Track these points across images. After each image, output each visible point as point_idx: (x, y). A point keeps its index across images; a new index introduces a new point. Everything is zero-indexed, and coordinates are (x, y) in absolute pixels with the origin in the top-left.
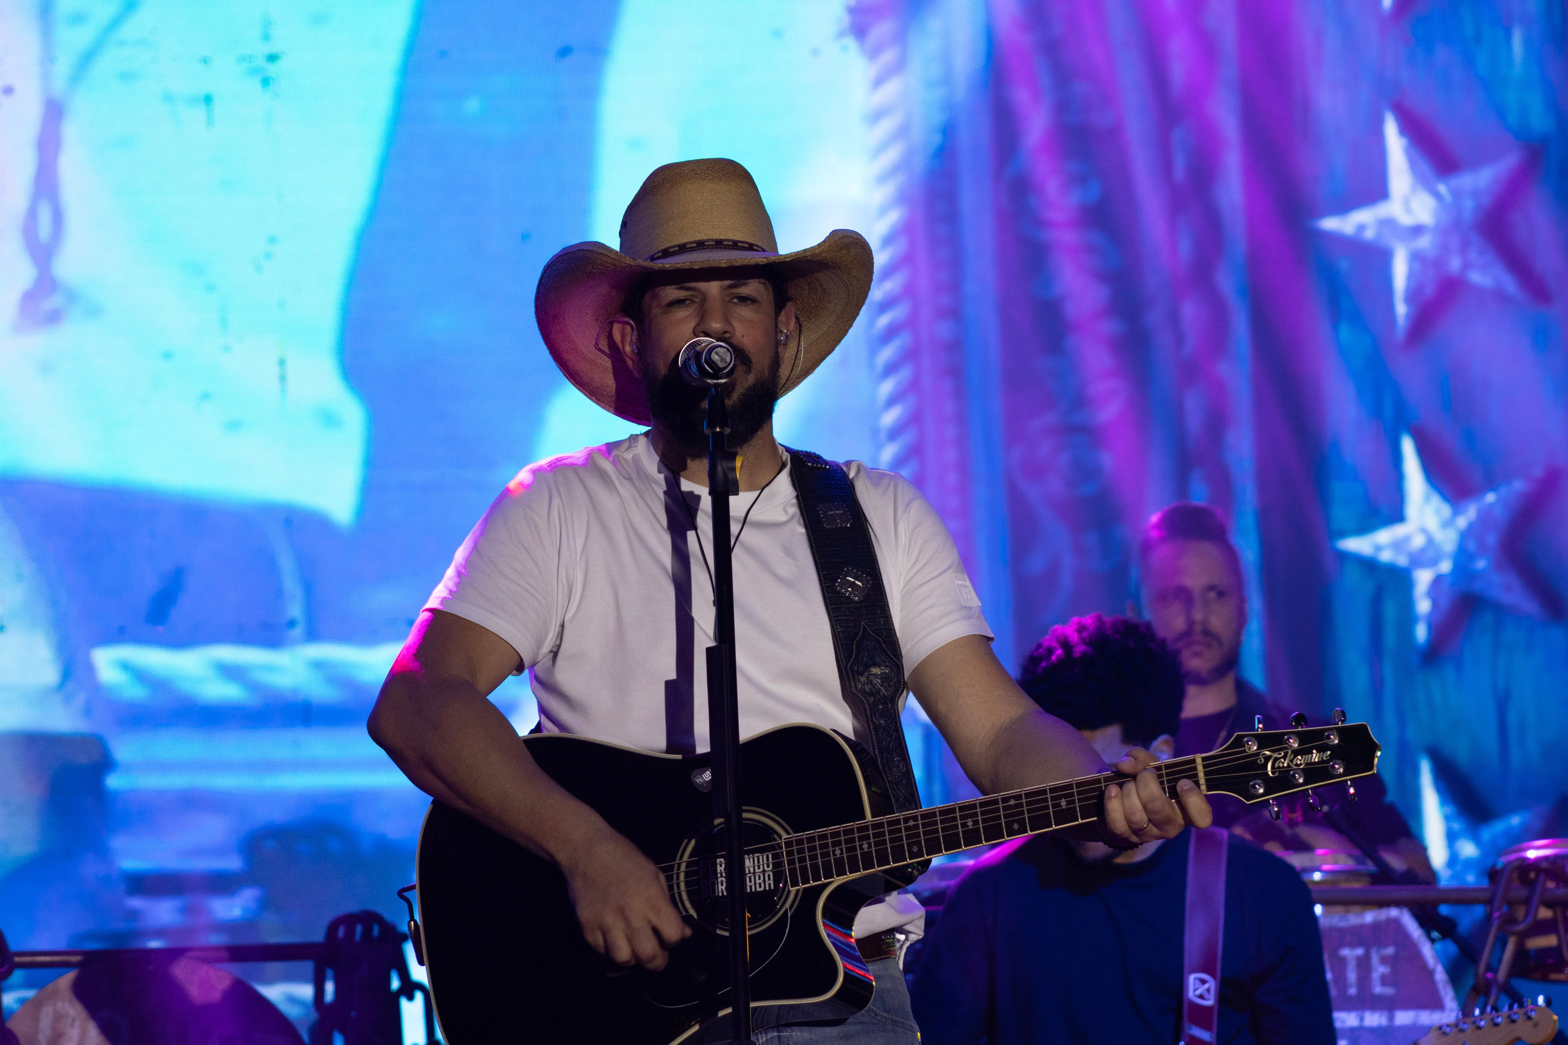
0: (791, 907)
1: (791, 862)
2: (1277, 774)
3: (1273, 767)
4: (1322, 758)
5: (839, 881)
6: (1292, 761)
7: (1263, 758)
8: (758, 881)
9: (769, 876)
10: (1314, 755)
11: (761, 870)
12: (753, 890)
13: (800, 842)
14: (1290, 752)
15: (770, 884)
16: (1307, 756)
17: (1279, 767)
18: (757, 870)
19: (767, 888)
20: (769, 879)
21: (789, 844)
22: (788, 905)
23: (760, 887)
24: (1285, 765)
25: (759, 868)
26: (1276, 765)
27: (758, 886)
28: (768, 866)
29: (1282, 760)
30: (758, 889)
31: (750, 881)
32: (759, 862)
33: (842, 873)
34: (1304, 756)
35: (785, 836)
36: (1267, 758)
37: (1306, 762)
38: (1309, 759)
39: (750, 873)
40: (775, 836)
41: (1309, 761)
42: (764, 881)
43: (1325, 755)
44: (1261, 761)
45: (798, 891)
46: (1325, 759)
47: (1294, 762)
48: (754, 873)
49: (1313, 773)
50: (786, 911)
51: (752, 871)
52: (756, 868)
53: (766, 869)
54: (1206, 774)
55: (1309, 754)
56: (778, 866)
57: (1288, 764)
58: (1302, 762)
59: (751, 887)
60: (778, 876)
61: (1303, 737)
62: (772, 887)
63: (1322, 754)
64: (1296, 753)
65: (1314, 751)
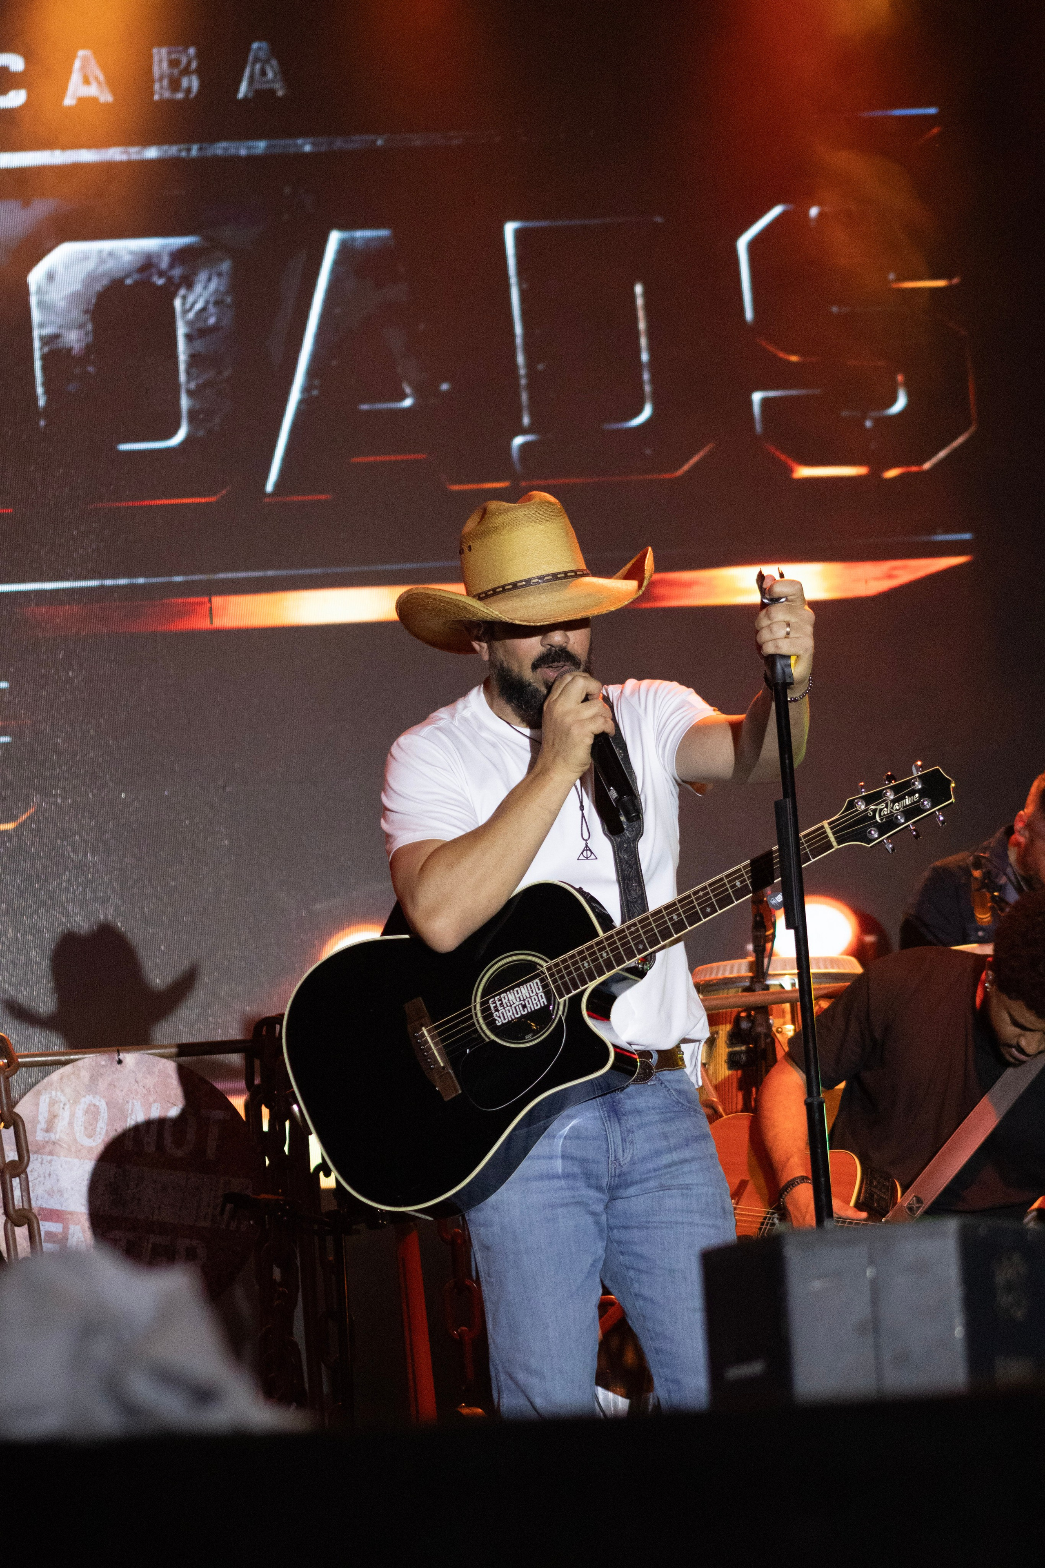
0: (563, 1014)
1: (555, 981)
2: (884, 820)
3: (880, 816)
4: (913, 800)
5: (592, 985)
6: (892, 808)
7: (871, 811)
8: (534, 1002)
9: (541, 996)
10: (907, 800)
11: (535, 993)
12: (533, 1009)
13: (557, 965)
14: (889, 802)
15: (543, 1002)
16: (902, 802)
17: (884, 815)
18: (532, 995)
19: (543, 1005)
20: (542, 998)
21: (549, 969)
22: (560, 1012)
23: (537, 1006)
24: (889, 812)
25: (533, 993)
26: (882, 814)
27: (535, 1005)
28: (539, 990)
29: (885, 809)
30: (536, 1008)
31: (529, 1004)
32: (531, 988)
33: (592, 978)
34: (900, 802)
35: (544, 964)
36: (874, 811)
37: (902, 806)
38: (905, 803)
39: (527, 998)
40: (538, 967)
41: (905, 805)
42: (539, 1000)
43: (915, 798)
44: (870, 814)
45: (565, 1001)
46: (915, 800)
47: (894, 808)
48: (530, 997)
49: (909, 813)
50: (560, 1017)
51: (528, 996)
52: (531, 992)
53: (538, 992)
54: (834, 833)
55: (903, 800)
56: (545, 986)
57: (890, 811)
58: (900, 807)
59: (530, 1007)
60: (548, 994)
61: (895, 789)
62: (546, 1003)
63: (912, 797)
64: (894, 801)
65: (906, 797)
